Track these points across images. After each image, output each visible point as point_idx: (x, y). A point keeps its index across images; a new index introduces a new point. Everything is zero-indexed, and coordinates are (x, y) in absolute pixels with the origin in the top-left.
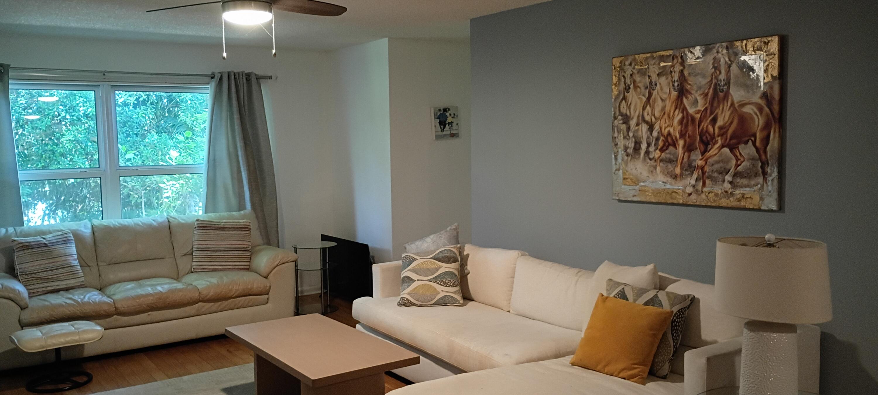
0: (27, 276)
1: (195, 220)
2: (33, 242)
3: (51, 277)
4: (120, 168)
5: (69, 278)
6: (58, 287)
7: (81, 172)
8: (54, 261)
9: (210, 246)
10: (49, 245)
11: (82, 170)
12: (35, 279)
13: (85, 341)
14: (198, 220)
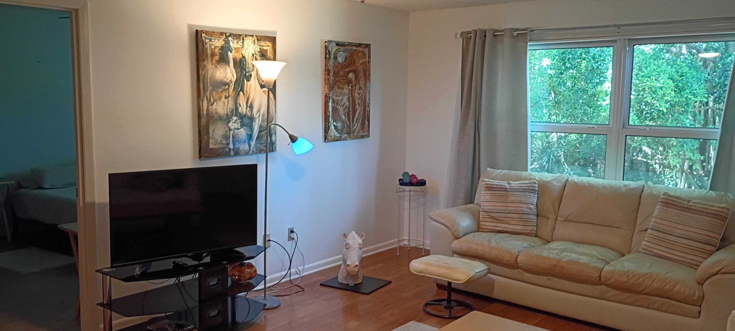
0: (485, 213)
1: (663, 193)
2: (496, 185)
3: (502, 219)
4: (629, 127)
5: (518, 224)
6: (505, 229)
7: (589, 127)
8: (508, 205)
9: (667, 228)
10: (508, 190)
11: (590, 126)
12: (489, 218)
13: (453, 280)
14: (665, 194)
